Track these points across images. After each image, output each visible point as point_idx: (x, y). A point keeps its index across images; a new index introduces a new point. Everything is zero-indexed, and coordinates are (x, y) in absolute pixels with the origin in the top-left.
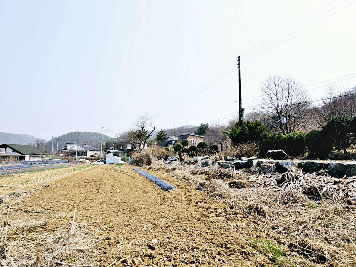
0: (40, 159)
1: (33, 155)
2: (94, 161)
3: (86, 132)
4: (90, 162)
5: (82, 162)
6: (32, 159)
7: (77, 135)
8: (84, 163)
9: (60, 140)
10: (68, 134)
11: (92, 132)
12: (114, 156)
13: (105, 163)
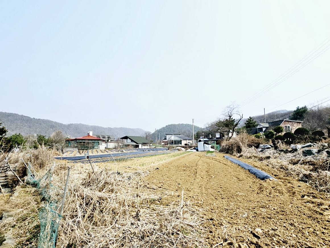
0: (148, 147)
1: (144, 144)
2: (188, 149)
3: (180, 124)
4: (185, 149)
5: (179, 150)
6: (144, 147)
8: (180, 150)
9: (161, 132)
12: (205, 144)
13: (197, 150)
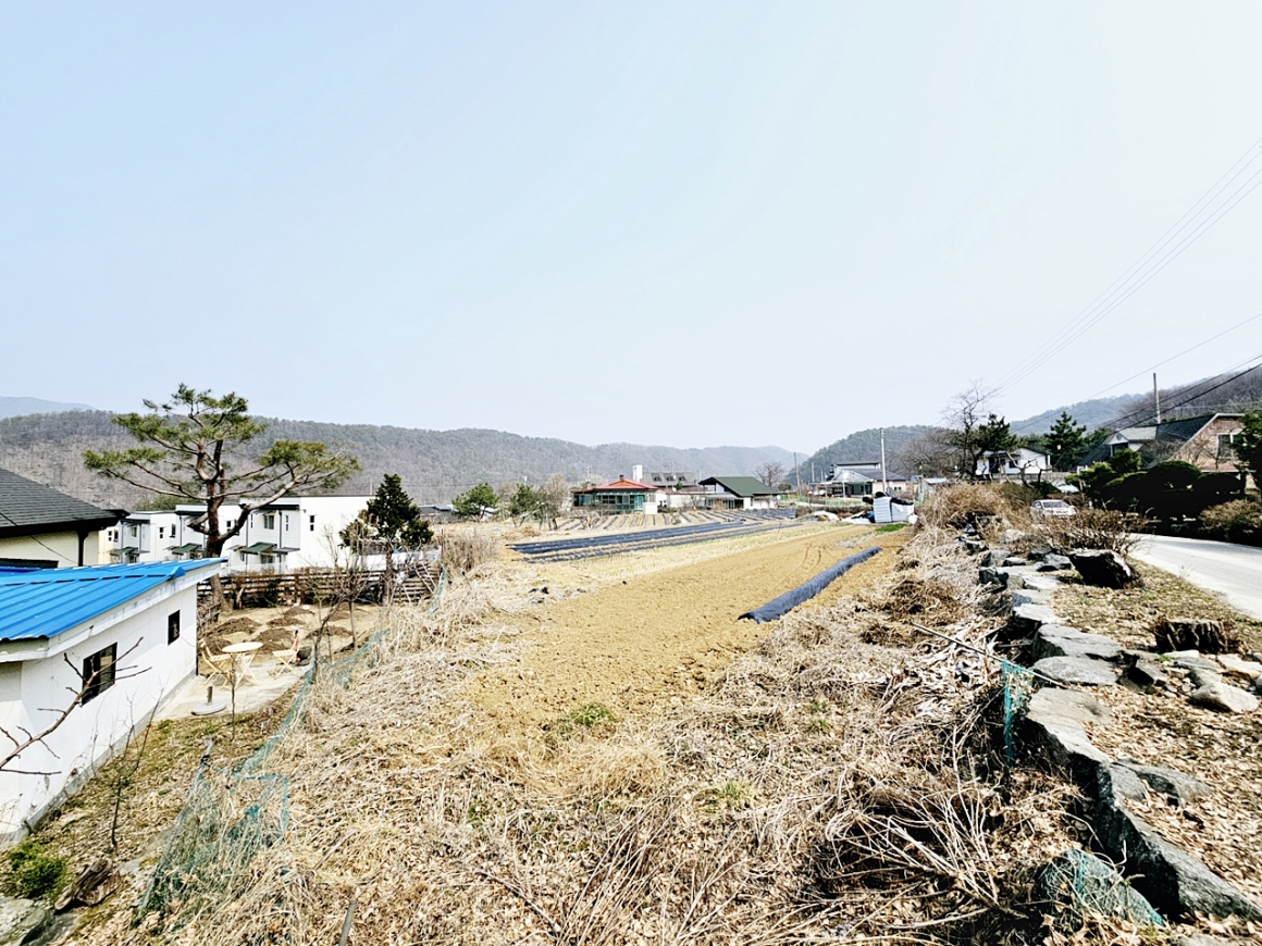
0: (771, 506)
7: (871, 436)
10: (851, 436)
11: (909, 426)
12: (893, 504)
13: (872, 520)
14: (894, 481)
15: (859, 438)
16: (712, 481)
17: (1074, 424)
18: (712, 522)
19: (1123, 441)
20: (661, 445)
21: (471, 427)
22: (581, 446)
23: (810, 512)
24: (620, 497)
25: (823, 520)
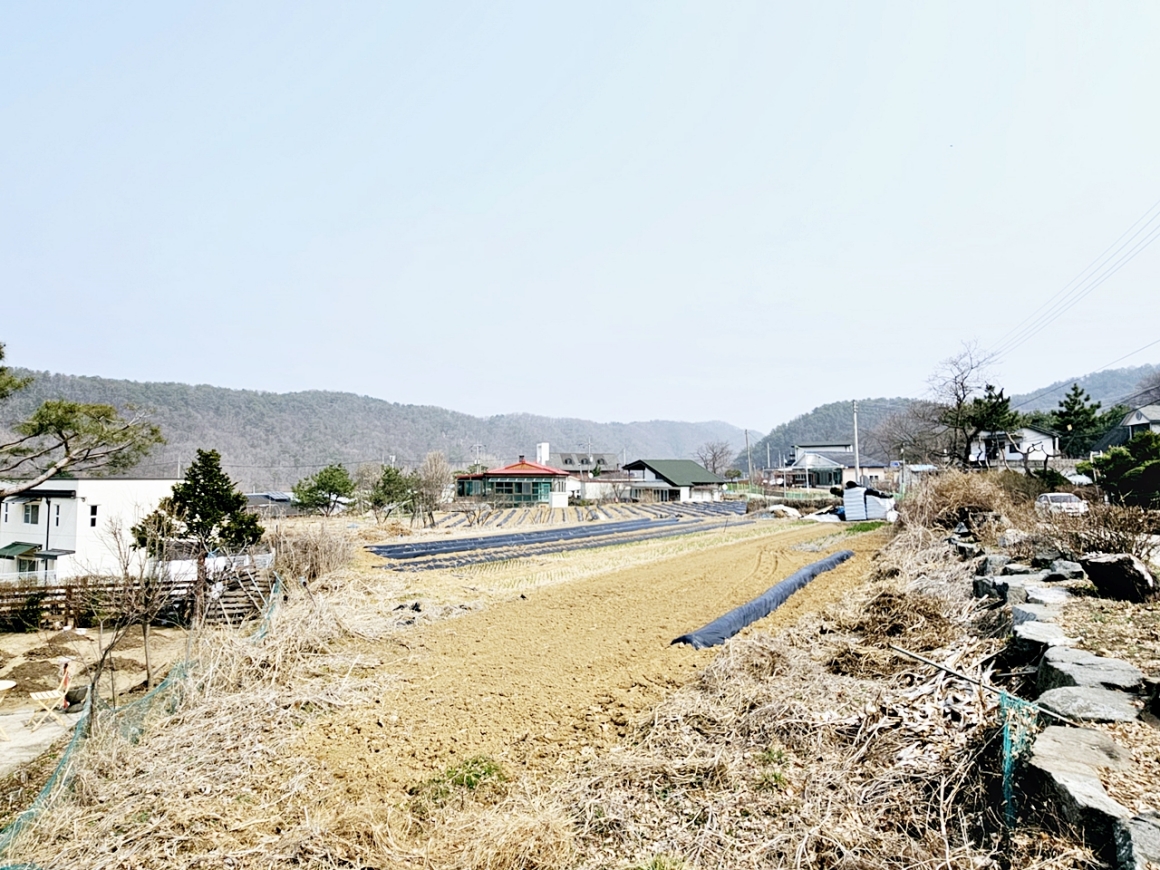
1: (696, 486)
12: (868, 497)
13: (842, 517)
14: (869, 468)
15: (825, 412)
16: (640, 466)
17: (1087, 399)
18: (640, 518)
19: (1143, 421)
20: (574, 417)
21: (321, 389)
22: (469, 417)
23: (765, 506)
24: (519, 485)
25: (780, 517)
